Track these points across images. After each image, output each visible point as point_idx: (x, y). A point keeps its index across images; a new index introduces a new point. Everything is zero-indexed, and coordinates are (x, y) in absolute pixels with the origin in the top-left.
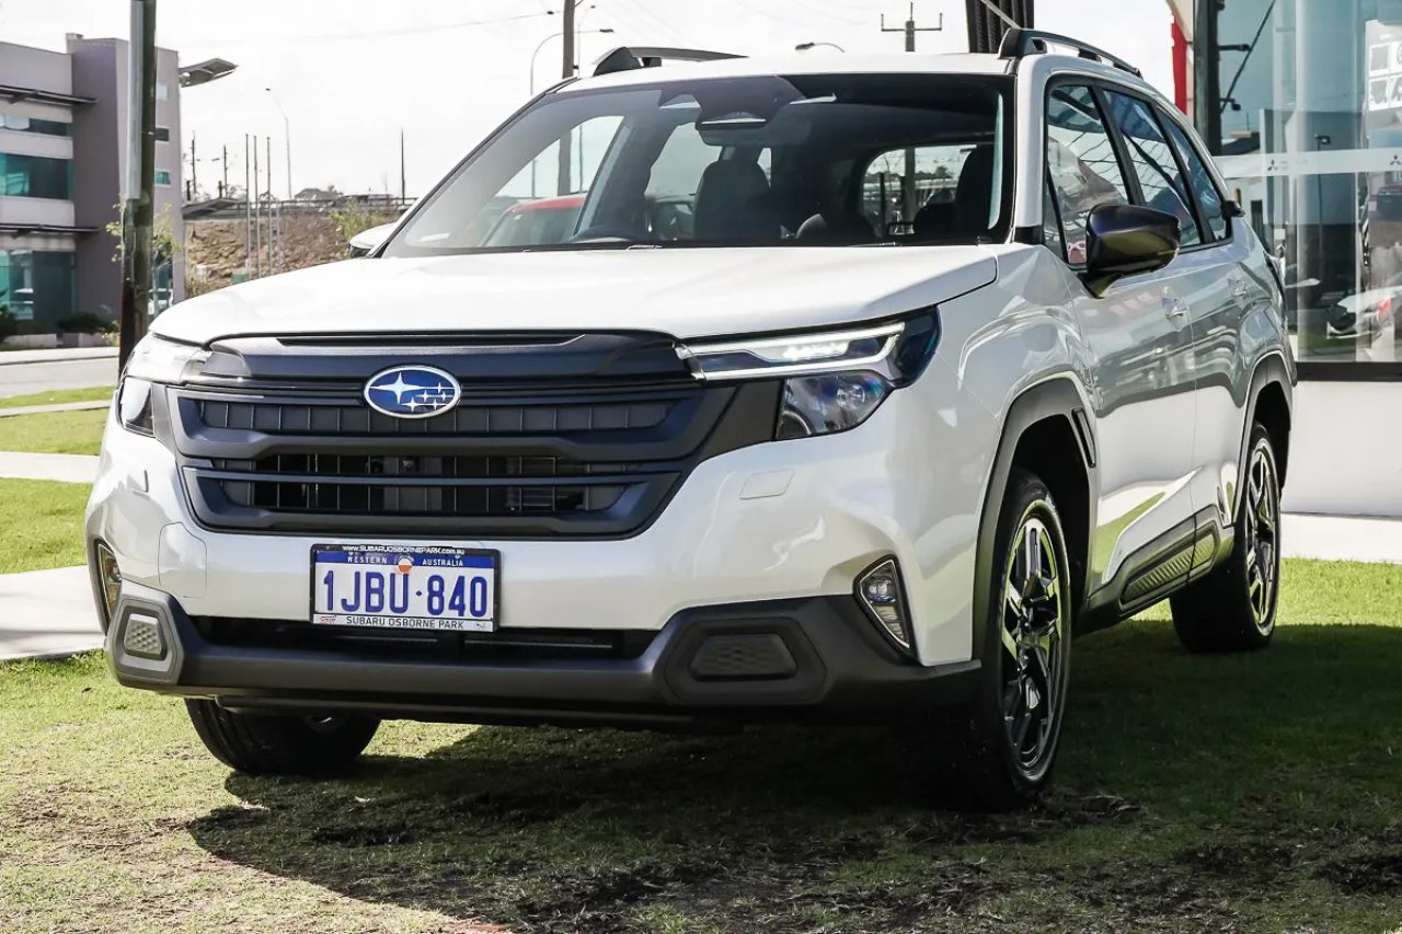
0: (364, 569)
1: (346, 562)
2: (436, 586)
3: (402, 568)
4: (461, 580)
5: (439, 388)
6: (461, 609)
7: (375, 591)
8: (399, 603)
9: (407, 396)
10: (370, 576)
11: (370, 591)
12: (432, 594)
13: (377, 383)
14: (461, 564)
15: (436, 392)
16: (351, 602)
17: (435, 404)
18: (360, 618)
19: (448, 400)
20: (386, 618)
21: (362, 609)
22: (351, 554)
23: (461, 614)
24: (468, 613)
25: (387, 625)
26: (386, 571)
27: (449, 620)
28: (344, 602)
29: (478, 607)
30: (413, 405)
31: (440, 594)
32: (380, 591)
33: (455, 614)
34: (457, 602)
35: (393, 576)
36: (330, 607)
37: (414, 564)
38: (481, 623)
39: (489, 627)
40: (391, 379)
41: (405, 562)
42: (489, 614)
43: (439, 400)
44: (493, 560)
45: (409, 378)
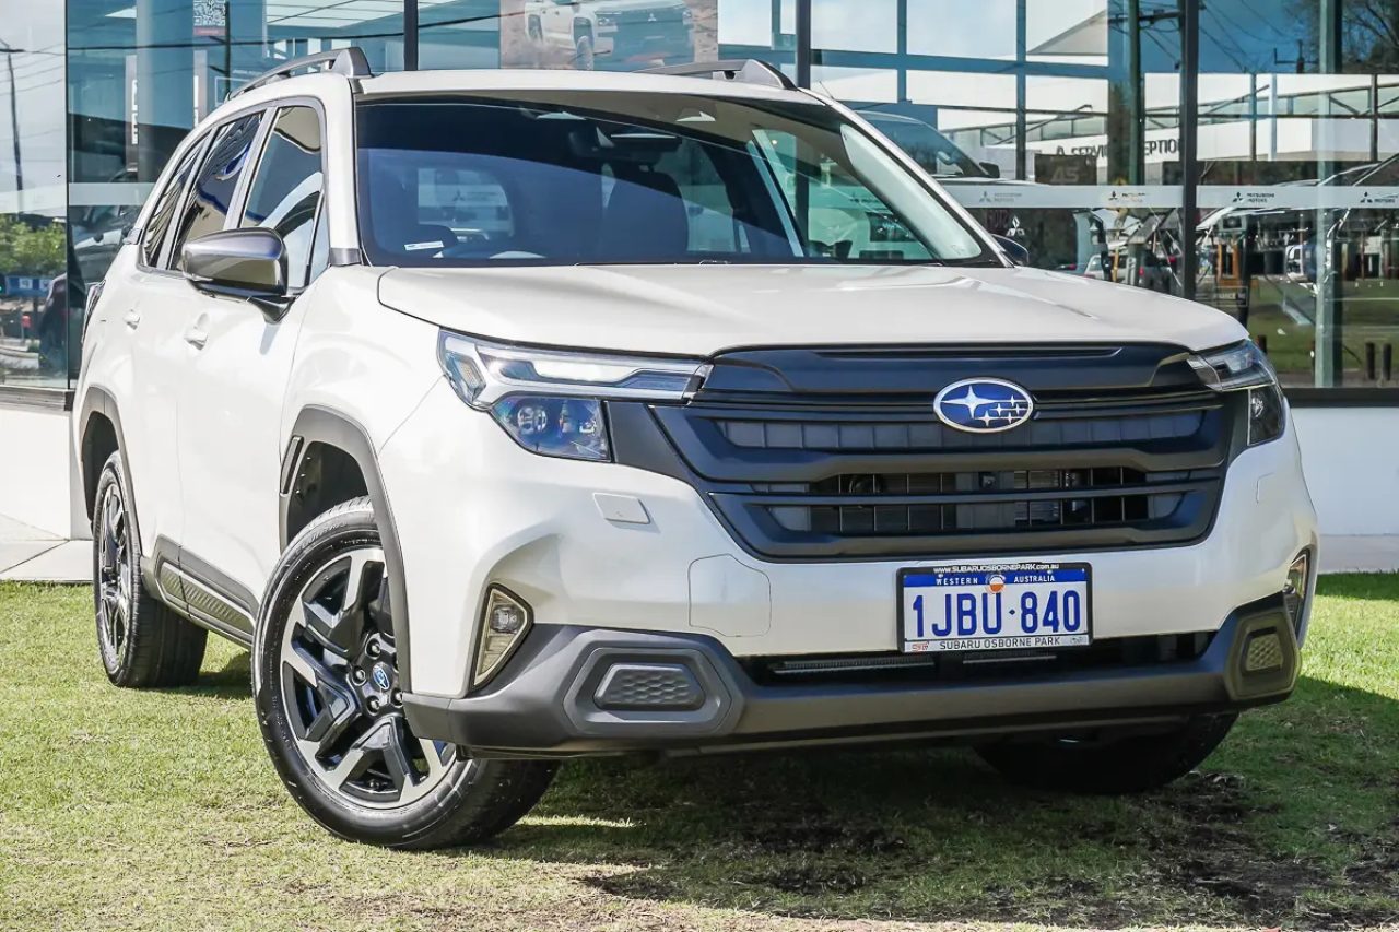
0: (955, 591)
1: (935, 585)
2: (1029, 603)
3: (995, 588)
4: (1054, 594)
5: (1013, 401)
6: (1055, 624)
7: (967, 613)
8: (992, 624)
9: (980, 409)
10: (961, 598)
11: (961, 613)
12: (1025, 611)
13: (947, 397)
14: (1052, 579)
15: (1009, 405)
16: (942, 627)
17: (1010, 418)
18: (954, 643)
19: (1022, 414)
20: (981, 641)
21: (954, 633)
22: (940, 576)
23: (1055, 630)
24: (1062, 629)
25: (982, 647)
26: (977, 591)
27: (1044, 637)
28: (935, 627)
29: (1072, 622)
30: (987, 418)
31: (1033, 611)
32: (972, 613)
33: (1049, 630)
34: (1051, 618)
35: (985, 596)
36: (920, 633)
37: (1006, 582)
38: (1077, 637)
39: (1085, 641)
40: (962, 392)
41: (996, 581)
42: (1083, 627)
43: (1014, 413)
44: (1083, 573)
45: (980, 391)
